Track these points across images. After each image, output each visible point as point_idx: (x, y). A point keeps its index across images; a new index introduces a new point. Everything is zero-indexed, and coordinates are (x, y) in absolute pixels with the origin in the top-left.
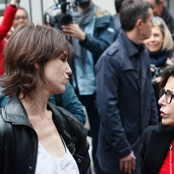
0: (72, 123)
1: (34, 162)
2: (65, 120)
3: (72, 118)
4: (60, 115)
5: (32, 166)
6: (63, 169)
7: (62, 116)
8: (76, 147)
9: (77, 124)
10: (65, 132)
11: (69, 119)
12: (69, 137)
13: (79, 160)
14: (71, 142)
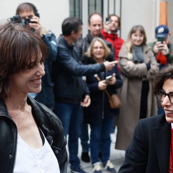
0: (51, 119)
1: (14, 150)
2: (44, 115)
3: (51, 114)
4: (40, 110)
5: (12, 155)
6: (41, 159)
7: (42, 111)
8: (53, 139)
9: (55, 120)
10: (43, 126)
11: (48, 115)
12: (47, 130)
13: (57, 152)
14: (49, 135)
